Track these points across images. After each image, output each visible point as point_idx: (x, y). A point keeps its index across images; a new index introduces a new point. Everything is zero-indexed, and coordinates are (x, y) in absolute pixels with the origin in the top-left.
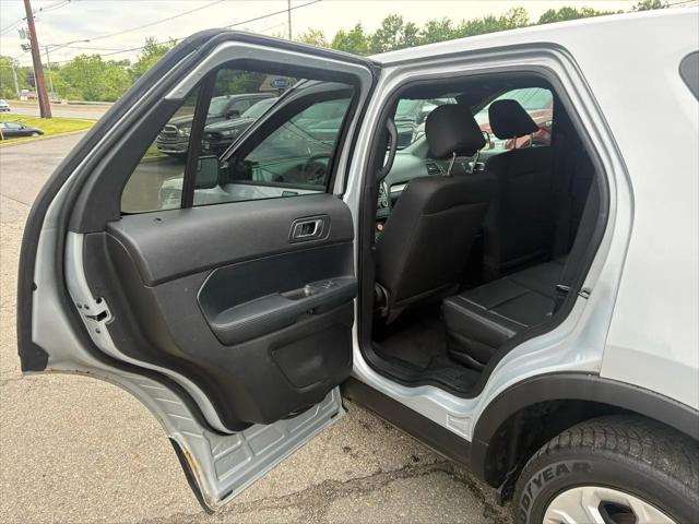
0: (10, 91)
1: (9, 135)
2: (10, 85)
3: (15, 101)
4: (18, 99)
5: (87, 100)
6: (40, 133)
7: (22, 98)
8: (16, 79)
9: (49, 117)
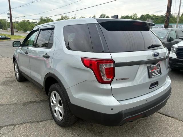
0: (5, 28)
1: (2, 39)
2: (5, 26)
3: (6, 31)
4: (7, 30)
5: (24, 31)
6: (10, 39)
7: (8, 30)
8: (7, 25)
9: (13, 35)
